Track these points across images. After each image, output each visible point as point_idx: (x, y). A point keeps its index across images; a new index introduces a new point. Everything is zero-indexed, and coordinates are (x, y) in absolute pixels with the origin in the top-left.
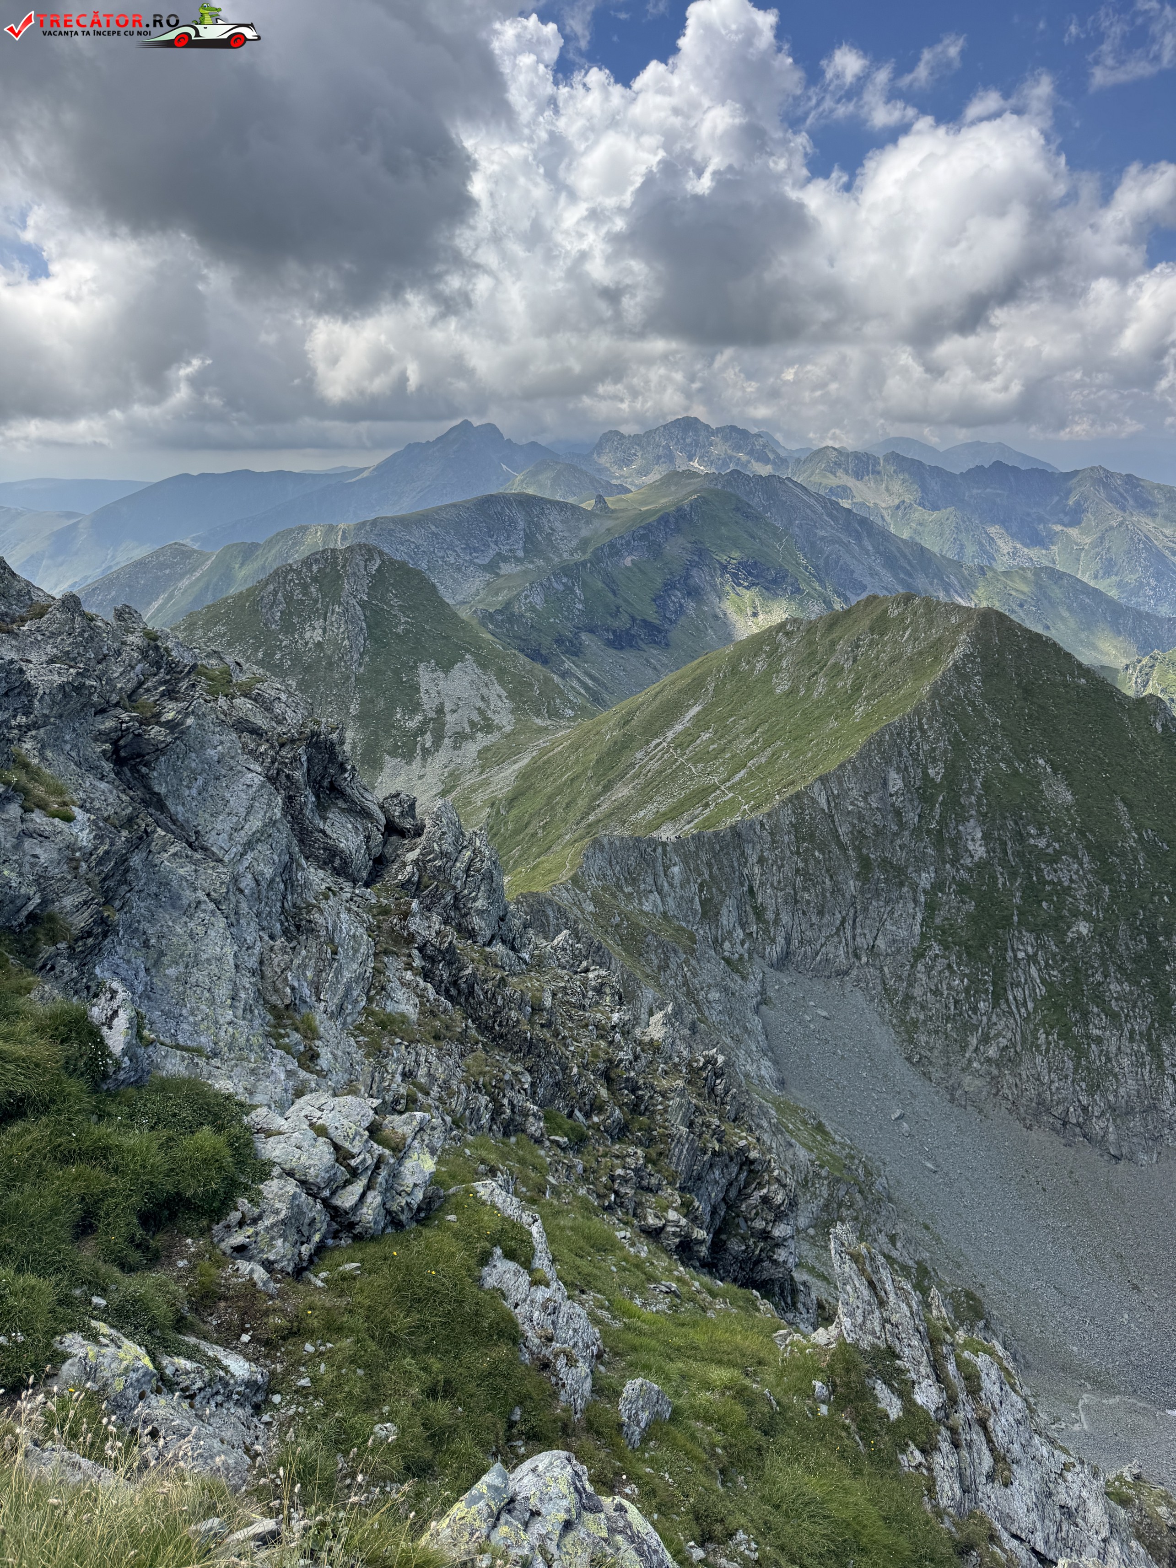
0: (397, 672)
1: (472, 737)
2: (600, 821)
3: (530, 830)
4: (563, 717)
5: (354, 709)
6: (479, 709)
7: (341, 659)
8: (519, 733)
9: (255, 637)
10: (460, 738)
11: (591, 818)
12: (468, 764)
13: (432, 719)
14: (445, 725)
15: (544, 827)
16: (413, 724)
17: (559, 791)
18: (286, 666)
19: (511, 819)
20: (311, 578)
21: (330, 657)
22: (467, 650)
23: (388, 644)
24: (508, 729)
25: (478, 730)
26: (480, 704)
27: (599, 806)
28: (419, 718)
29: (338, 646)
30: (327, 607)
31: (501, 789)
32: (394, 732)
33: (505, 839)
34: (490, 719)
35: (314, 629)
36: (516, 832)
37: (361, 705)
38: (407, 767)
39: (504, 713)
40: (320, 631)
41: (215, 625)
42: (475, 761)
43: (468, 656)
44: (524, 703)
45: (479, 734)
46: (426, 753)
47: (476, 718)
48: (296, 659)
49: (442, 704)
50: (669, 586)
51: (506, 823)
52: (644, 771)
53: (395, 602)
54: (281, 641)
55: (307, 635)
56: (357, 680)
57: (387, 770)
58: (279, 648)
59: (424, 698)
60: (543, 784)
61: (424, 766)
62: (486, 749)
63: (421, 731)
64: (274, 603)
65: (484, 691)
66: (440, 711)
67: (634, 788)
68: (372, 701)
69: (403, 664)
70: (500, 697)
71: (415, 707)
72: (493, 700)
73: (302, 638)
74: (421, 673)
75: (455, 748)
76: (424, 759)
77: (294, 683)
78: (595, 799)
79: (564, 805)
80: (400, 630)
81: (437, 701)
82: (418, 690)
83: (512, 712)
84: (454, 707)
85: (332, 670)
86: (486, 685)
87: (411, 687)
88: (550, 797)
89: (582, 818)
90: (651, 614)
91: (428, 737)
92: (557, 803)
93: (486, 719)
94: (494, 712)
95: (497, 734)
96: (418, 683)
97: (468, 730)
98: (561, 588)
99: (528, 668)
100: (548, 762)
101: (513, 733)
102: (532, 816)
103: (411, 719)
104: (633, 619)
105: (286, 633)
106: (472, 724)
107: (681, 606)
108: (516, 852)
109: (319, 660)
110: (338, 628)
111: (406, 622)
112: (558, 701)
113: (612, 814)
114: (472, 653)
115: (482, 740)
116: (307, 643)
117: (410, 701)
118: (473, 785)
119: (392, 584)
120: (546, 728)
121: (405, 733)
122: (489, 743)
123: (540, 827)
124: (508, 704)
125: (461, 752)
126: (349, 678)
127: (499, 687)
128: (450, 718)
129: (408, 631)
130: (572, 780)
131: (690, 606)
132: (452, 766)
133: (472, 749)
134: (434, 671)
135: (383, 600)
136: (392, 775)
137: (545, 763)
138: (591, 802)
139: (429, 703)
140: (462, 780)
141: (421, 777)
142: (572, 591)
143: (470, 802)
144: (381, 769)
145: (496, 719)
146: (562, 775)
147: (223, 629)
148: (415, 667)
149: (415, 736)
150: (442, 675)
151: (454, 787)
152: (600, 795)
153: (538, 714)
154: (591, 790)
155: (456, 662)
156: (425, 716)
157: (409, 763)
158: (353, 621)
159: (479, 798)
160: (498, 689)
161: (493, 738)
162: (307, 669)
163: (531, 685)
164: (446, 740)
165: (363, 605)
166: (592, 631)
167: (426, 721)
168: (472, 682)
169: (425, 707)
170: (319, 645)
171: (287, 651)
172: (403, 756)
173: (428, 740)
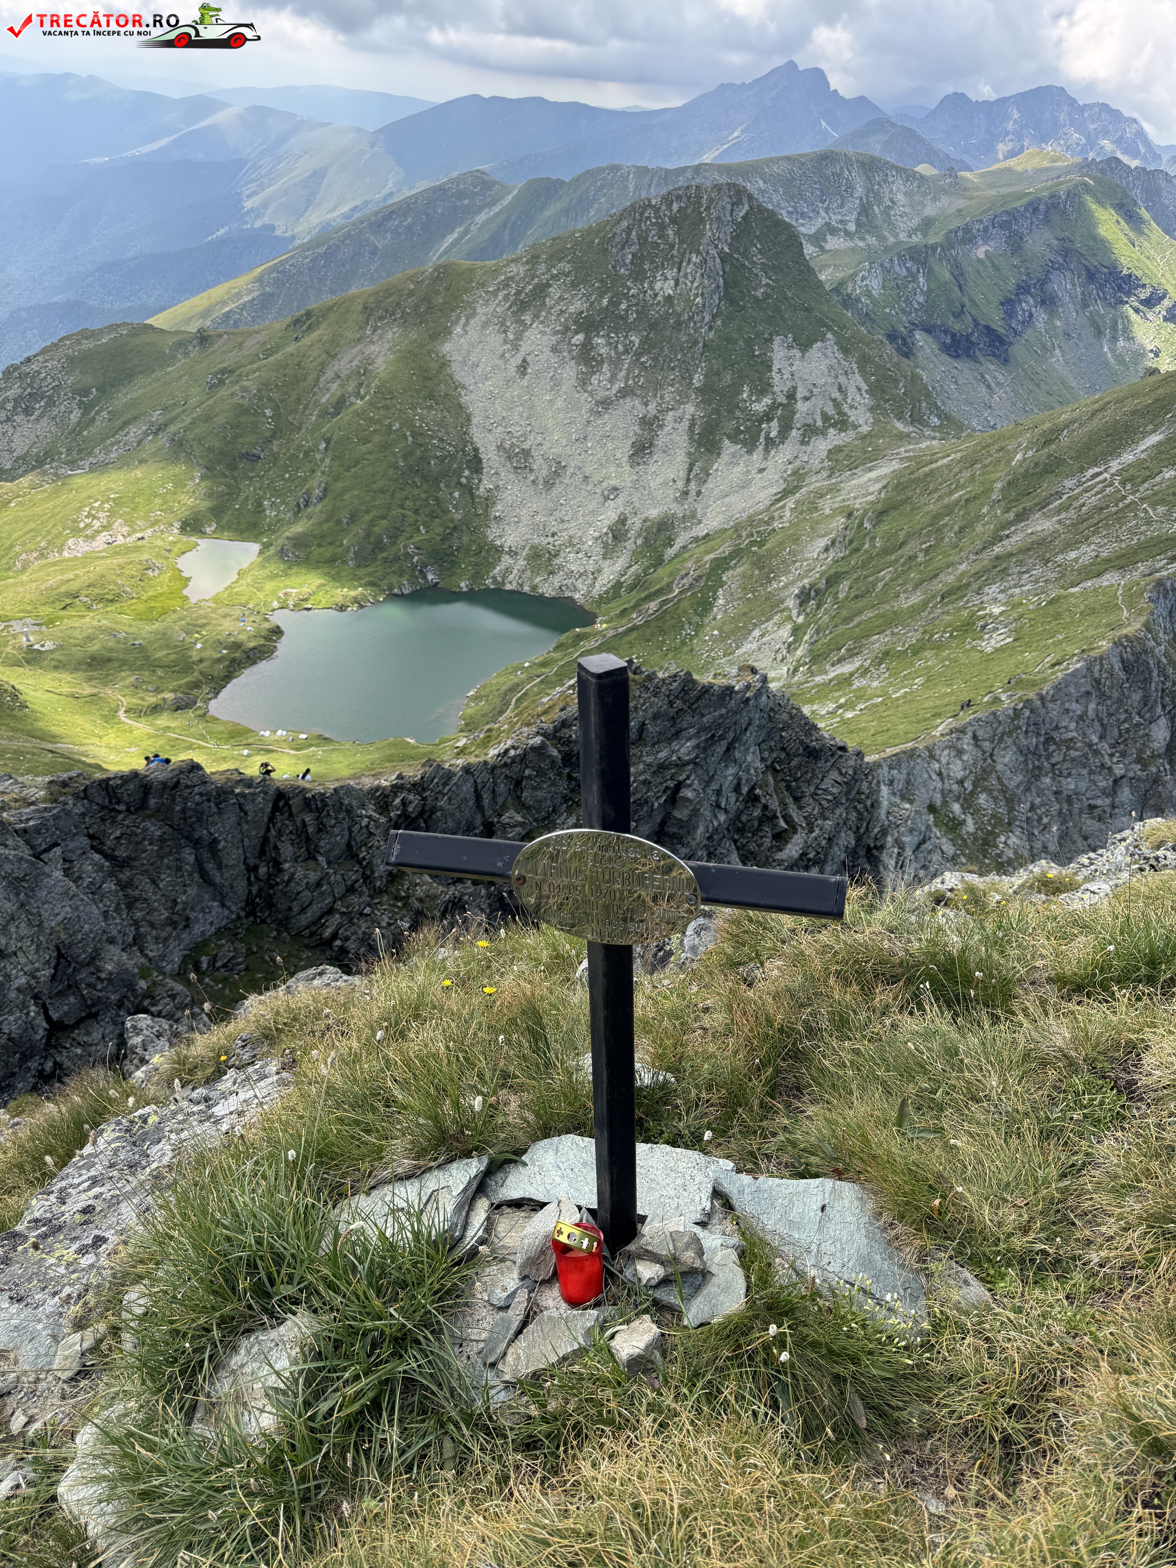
0: (749, 343)
1: (823, 433)
2: (1011, 555)
3: (907, 551)
4: (928, 425)
5: (698, 380)
6: (834, 400)
7: (691, 318)
8: (877, 437)
9: (602, 281)
10: (810, 432)
11: (997, 549)
12: (815, 463)
13: (781, 404)
14: (794, 413)
15: (927, 551)
16: (760, 406)
17: (949, 510)
18: (630, 320)
19: (880, 534)
20: (670, 218)
21: (679, 315)
22: (830, 329)
23: (743, 308)
24: (865, 429)
25: (831, 425)
26: (836, 395)
27: (1008, 536)
28: (767, 401)
29: (689, 303)
30: (683, 255)
31: (855, 498)
32: (738, 413)
33: (871, 558)
34: (845, 414)
35: (666, 279)
36: (886, 551)
37: (706, 376)
38: (746, 457)
39: (861, 409)
40: (672, 283)
41: (560, 261)
42: (823, 461)
43: (829, 336)
44: (886, 401)
45: (831, 430)
46: (770, 443)
47: (831, 411)
48: (642, 313)
49: (795, 388)
50: (1023, 289)
51: (873, 539)
52: (1076, 504)
53: (758, 258)
54: (629, 289)
55: (658, 285)
56: (705, 346)
57: (725, 457)
58: (626, 296)
59: (776, 377)
60: (923, 500)
61: (766, 459)
62: (838, 449)
63: (767, 417)
64: (626, 243)
65: (842, 379)
66: (791, 396)
67: (1059, 522)
68: (718, 374)
69: (758, 335)
70: (859, 390)
71: (763, 388)
72: (852, 391)
73: (652, 289)
74: (776, 348)
75: (803, 443)
76: (767, 450)
77: (637, 341)
78: (1003, 528)
79: (956, 528)
80: (760, 293)
81: (789, 384)
82: (769, 368)
83: (871, 410)
84: (808, 394)
85: (679, 331)
86: (846, 373)
87: (762, 363)
88: (936, 517)
89: (984, 548)
90: (996, 319)
91: (775, 424)
92: (945, 525)
93: (841, 413)
94: (851, 407)
95: (852, 434)
96: (771, 360)
97: (819, 423)
98: (904, 273)
99: (895, 360)
100: (931, 473)
101: (869, 435)
102: (909, 536)
103: (757, 401)
104: (976, 323)
105: (635, 280)
106: (825, 417)
107: (1031, 315)
108: (886, 574)
109: (666, 317)
110: (692, 282)
111: (767, 285)
112: (924, 405)
113: (1029, 549)
114: (835, 333)
115: (834, 438)
116: (656, 295)
117: (760, 379)
118: (820, 488)
119: (757, 237)
120: (908, 435)
121: (750, 416)
122: (841, 443)
123: (921, 550)
124: (867, 400)
125: (809, 449)
126: (696, 342)
127: (859, 379)
128: (801, 407)
129: (767, 296)
130: (968, 501)
131: (1041, 316)
132: (798, 463)
133: (822, 446)
134: (789, 347)
135: (745, 255)
136: (733, 464)
137: (926, 475)
138: (998, 530)
139: (780, 385)
140: (807, 481)
141: (761, 471)
142: (915, 279)
143: (816, 508)
144: (719, 454)
145: (853, 416)
146: (951, 493)
147: (568, 267)
148: (770, 340)
149: (761, 422)
150: (798, 354)
151: (797, 488)
152: (1010, 524)
153: (900, 417)
154: (996, 516)
155: (816, 341)
156: (774, 399)
157: (750, 452)
158: (710, 275)
159: (827, 506)
160: (858, 379)
161: (846, 437)
162: (653, 326)
163: (896, 381)
164: (794, 433)
165: (724, 257)
166: (928, 330)
167: (774, 407)
168: (831, 368)
169: (775, 389)
170: (669, 299)
171: (634, 301)
172: (744, 443)
173: (774, 430)
